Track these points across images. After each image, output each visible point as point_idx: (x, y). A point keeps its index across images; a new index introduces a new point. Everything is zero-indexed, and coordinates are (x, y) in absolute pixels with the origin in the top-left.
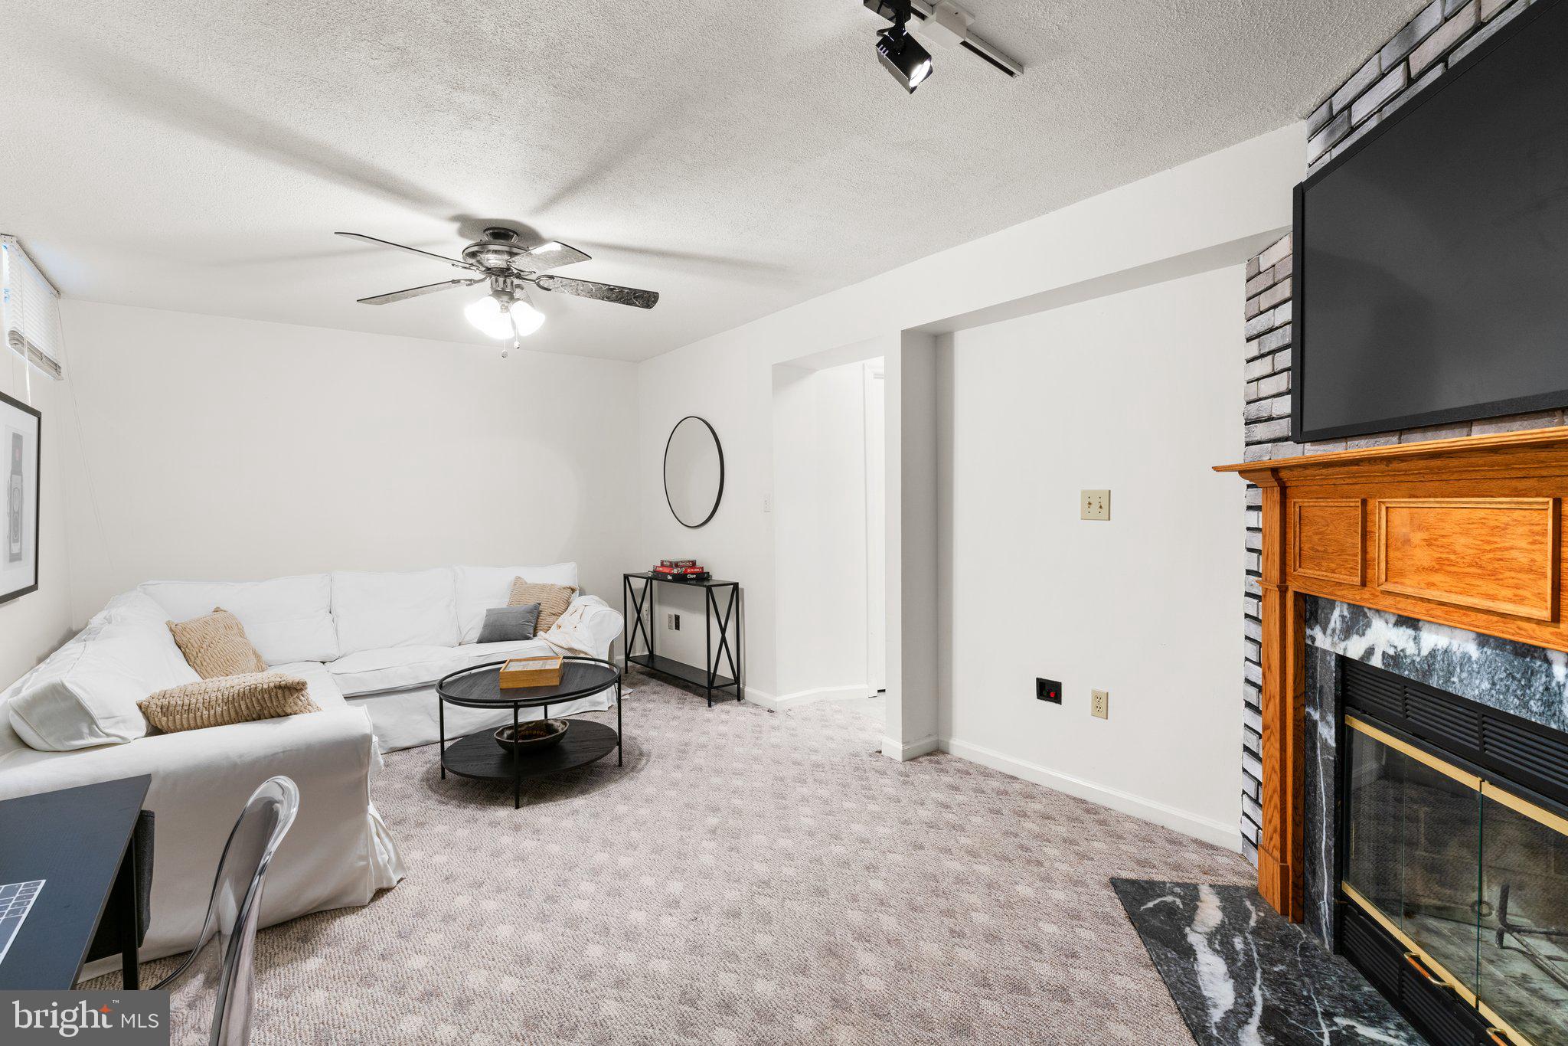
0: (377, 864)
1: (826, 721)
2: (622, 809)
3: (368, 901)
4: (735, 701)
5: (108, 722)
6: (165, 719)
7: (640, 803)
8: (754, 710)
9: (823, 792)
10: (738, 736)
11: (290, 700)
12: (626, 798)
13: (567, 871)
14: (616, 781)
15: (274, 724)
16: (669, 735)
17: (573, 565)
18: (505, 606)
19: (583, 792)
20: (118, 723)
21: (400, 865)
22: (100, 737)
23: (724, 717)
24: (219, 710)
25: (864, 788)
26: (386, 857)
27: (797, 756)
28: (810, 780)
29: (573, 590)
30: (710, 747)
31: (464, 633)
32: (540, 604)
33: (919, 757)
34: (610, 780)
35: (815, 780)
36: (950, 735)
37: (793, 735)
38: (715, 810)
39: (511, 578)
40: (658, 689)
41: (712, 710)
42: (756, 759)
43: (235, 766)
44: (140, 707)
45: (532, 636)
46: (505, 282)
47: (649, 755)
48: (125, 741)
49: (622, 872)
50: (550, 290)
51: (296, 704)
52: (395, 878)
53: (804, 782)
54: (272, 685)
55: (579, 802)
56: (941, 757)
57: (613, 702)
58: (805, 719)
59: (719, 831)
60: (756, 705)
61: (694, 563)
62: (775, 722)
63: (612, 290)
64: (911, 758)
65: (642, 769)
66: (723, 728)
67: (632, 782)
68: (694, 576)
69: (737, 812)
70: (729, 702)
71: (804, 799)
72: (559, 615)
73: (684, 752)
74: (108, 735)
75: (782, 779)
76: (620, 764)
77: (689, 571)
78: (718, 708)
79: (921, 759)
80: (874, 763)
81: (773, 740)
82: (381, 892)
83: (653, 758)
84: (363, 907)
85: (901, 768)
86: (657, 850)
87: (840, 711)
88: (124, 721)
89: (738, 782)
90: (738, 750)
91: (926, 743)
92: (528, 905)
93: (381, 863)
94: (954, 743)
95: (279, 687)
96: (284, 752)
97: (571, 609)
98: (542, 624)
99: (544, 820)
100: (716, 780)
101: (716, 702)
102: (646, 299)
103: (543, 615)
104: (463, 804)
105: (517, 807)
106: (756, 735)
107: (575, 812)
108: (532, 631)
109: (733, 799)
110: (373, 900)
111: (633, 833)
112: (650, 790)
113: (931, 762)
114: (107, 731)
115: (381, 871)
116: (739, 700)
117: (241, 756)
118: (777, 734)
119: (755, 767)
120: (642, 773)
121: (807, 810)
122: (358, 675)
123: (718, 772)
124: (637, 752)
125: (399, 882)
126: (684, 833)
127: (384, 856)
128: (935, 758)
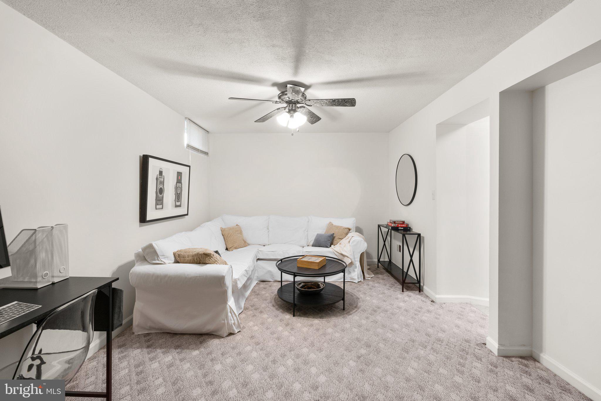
0: (228, 323)
1: (462, 315)
2: (330, 330)
3: (225, 336)
4: (418, 292)
5: (163, 257)
6: (178, 258)
7: (339, 330)
8: (424, 299)
9: (432, 357)
10: (407, 311)
11: (207, 259)
12: (335, 326)
13: (289, 351)
14: (337, 316)
15: (201, 266)
16: (374, 301)
17: (354, 219)
18: (323, 233)
19: (321, 317)
20: (165, 258)
21: (239, 326)
22: (160, 261)
23: (407, 298)
24: (190, 258)
25: (460, 364)
26: (233, 322)
27: (430, 330)
28: (429, 347)
29: (350, 230)
30: (388, 312)
31: (309, 241)
32: (334, 234)
33: (513, 357)
34: (335, 315)
35: (432, 348)
36: (541, 351)
37: (436, 318)
38: (368, 346)
39: (328, 222)
40: (385, 278)
41: (403, 294)
42: (407, 325)
43: (186, 278)
44: (174, 253)
45: (329, 246)
46: (292, 106)
47: (358, 309)
48: (165, 263)
49: (307, 361)
50: (311, 106)
51: (210, 261)
52: (236, 331)
53: (425, 347)
54: (202, 253)
55: (316, 322)
56: (531, 363)
57: (362, 279)
58: (450, 311)
59: (362, 358)
60: (427, 297)
61: (404, 222)
62: (431, 308)
63: (334, 101)
64: (506, 356)
65: (351, 314)
66: (402, 304)
67: (343, 319)
68: (403, 228)
69: (378, 351)
70: (414, 291)
71: (418, 358)
72: (341, 239)
73: (375, 311)
74: (161, 261)
75: (413, 341)
76: (344, 309)
77: (399, 226)
78: (407, 293)
79: (513, 359)
80: (476, 350)
81: (424, 318)
82: (231, 334)
83: (359, 310)
84: (223, 337)
85: (494, 360)
86: (328, 357)
87: (475, 312)
88: (167, 257)
89: (389, 335)
90: (402, 318)
91: (523, 350)
92: (265, 360)
93: (230, 324)
94: (544, 357)
95: (204, 254)
96: (199, 276)
97: (347, 237)
98: (335, 242)
99: (299, 325)
100: (380, 330)
101: (408, 290)
102: (350, 102)
103: (336, 239)
104: (279, 308)
105: (294, 316)
106: (416, 312)
107: (312, 325)
108: (329, 245)
109: (380, 344)
110: (227, 336)
111: (325, 344)
112: (348, 326)
113: (521, 363)
114: (161, 260)
115: (230, 327)
116: (420, 292)
117: (188, 275)
118: (428, 315)
119: (404, 330)
120: (350, 316)
121: (415, 365)
122: (266, 252)
123: (384, 326)
124: (355, 305)
125: (238, 332)
126: (345, 353)
127: (232, 321)
128: (525, 362)
